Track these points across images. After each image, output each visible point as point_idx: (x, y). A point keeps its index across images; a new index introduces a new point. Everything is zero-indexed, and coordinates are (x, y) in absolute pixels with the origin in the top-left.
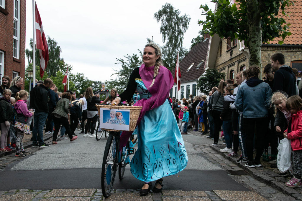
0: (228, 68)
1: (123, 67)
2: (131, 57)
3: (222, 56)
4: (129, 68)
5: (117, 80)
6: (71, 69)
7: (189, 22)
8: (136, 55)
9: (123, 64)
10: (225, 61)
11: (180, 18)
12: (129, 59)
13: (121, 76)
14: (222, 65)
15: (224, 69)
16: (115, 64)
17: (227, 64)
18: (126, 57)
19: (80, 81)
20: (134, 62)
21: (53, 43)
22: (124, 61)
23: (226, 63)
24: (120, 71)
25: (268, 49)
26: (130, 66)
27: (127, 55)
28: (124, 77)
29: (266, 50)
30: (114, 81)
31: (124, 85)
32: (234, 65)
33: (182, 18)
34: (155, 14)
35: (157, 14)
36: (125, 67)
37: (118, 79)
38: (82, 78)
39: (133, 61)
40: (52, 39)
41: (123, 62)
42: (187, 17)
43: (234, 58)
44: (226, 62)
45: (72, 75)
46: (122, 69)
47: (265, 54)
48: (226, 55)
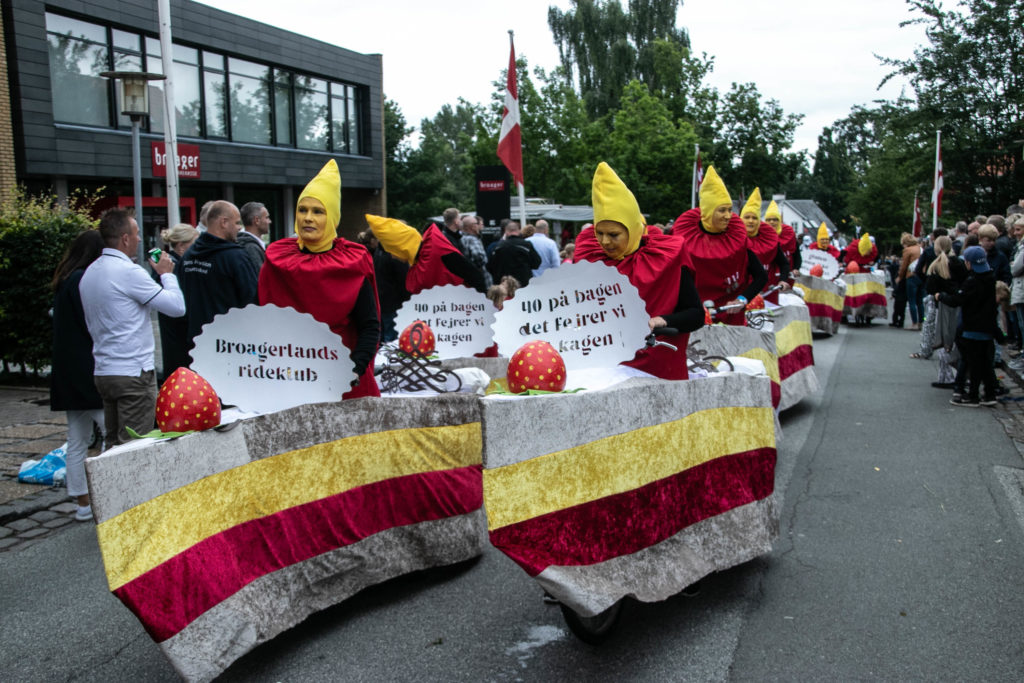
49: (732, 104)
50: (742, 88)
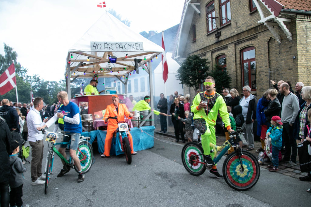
0: (213, 52)
3: (197, 42)
6: (27, 71)
10: (205, 46)
14: (199, 52)
15: (204, 55)
17: (210, 49)
19: (37, 81)
21: (10, 50)
23: (208, 48)
25: (305, 19)
29: (304, 20)
32: (227, 48)
38: (38, 78)
40: (7, 45)
43: (224, 40)
44: (206, 47)
45: (28, 77)
47: (302, 25)
48: (207, 39)
49: (33, 78)
50: (36, 75)
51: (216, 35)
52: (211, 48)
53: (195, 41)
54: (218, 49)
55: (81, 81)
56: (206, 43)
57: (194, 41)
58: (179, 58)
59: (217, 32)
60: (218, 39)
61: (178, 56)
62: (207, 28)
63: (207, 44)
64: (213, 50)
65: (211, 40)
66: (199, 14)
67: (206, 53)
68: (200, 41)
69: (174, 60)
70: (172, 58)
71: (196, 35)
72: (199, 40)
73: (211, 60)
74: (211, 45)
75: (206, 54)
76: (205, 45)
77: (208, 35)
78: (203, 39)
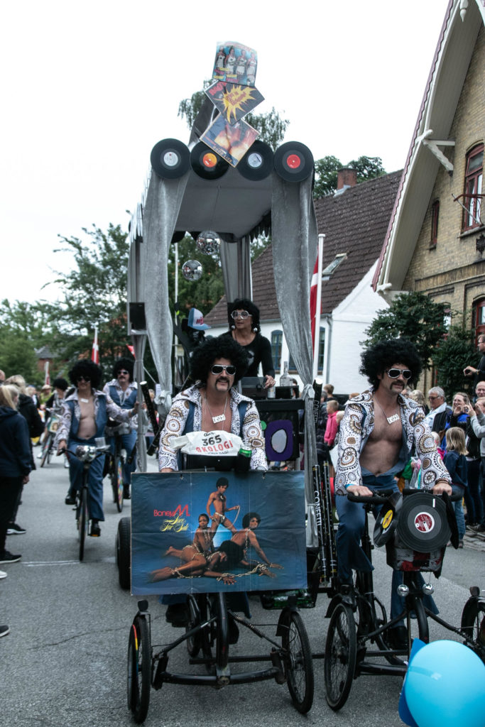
0: (467, 288)
1: (79, 262)
2: (106, 233)
3: (438, 250)
4: (98, 265)
5: (60, 302)
7: (283, 132)
8: (118, 228)
9: (81, 254)
10: (454, 267)
11: (258, 120)
12: (97, 238)
13: (70, 291)
14: (439, 279)
15: (449, 290)
16: (55, 251)
17: (463, 277)
18: (89, 231)
20: (115, 248)
22: (82, 245)
23: (458, 273)
24: (70, 274)
26: (100, 259)
27: (94, 225)
28: (83, 292)
30: (50, 304)
31: (80, 317)
33: (264, 120)
34: (183, 104)
35: (189, 103)
36: (84, 264)
37: (63, 300)
39: (111, 246)
41: (80, 248)
42: (277, 118)
44: (456, 269)
46: (78, 270)
48: (459, 249)
51: (477, 240)
52: (465, 274)
53: (435, 248)
54: (478, 280)
55: (97, 315)
56: (456, 259)
57: (432, 246)
58: (388, 290)
59: (480, 235)
60: (482, 253)
61: (387, 285)
62: (463, 217)
63: (459, 263)
64: (469, 282)
65: (468, 253)
66: (451, 173)
67: (455, 286)
68: (444, 248)
69: (376, 293)
70: (372, 286)
71: (439, 231)
72: (443, 246)
73: (463, 309)
74: (465, 267)
75: (453, 288)
76: (453, 263)
77: (463, 238)
78: (451, 246)
